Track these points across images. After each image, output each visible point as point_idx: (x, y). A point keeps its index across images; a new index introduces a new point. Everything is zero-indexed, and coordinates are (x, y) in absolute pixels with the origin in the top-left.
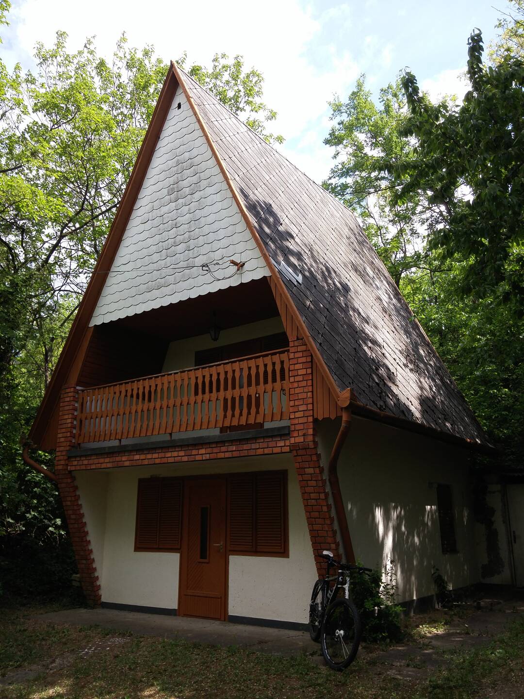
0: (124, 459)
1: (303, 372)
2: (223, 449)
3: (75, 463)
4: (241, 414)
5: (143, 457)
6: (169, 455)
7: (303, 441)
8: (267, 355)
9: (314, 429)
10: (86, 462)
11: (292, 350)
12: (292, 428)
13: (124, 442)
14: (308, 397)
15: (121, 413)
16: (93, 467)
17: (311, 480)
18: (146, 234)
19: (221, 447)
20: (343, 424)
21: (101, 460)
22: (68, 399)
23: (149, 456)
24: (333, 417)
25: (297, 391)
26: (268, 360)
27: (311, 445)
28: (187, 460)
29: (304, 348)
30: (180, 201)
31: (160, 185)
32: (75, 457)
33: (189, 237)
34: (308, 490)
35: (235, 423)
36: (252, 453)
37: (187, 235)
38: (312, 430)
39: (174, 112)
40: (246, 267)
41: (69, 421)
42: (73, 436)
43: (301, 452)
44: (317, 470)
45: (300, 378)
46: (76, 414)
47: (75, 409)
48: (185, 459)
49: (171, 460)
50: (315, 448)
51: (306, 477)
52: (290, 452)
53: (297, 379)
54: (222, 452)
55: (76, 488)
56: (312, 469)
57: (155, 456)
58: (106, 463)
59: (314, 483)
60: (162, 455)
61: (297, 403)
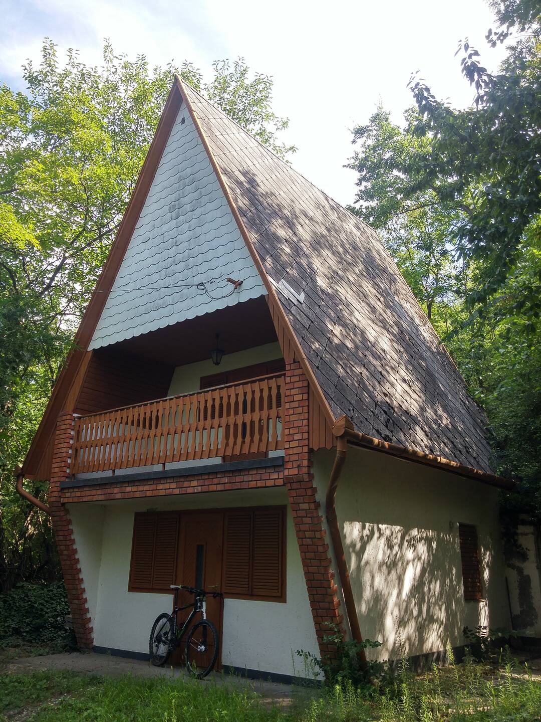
0: (116, 491)
1: (299, 397)
2: (215, 481)
3: (68, 495)
4: (235, 444)
5: (135, 489)
6: (160, 487)
7: (297, 473)
8: (263, 380)
9: (309, 460)
10: (78, 494)
12: (287, 459)
13: (118, 472)
14: (304, 425)
16: (85, 499)
17: (306, 517)
18: (146, 254)
19: (213, 478)
20: (337, 455)
21: (94, 492)
22: (64, 427)
23: (141, 488)
24: (329, 447)
25: (293, 418)
27: (306, 478)
28: (178, 493)
29: (300, 371)
30: (181, 218)
31: (162, 202)
32: (69, 488)
33: (189, 256)
34: (303, 527)
36: (245, 485)
38: (307, 461)
39: (177, 127)
40: (244, 285)
41: (64, 450)
42: (68, 466)
43: (295, 486)
44: (312, 506)
45: (296, 404)
46: (71, 442)
47: (71, 438)
48: (177, 491)
49: (162, 493)
50: (310, 481)
51: (300, 513)
52: (284, 485)
53: (293, 405)
54: (214, 484)
55: (69, 522)
56: (307, 504)
57: (147, 488)
58: (98, 495)
59: (308, 520)
60: (154, 487)
61: (292, 431)
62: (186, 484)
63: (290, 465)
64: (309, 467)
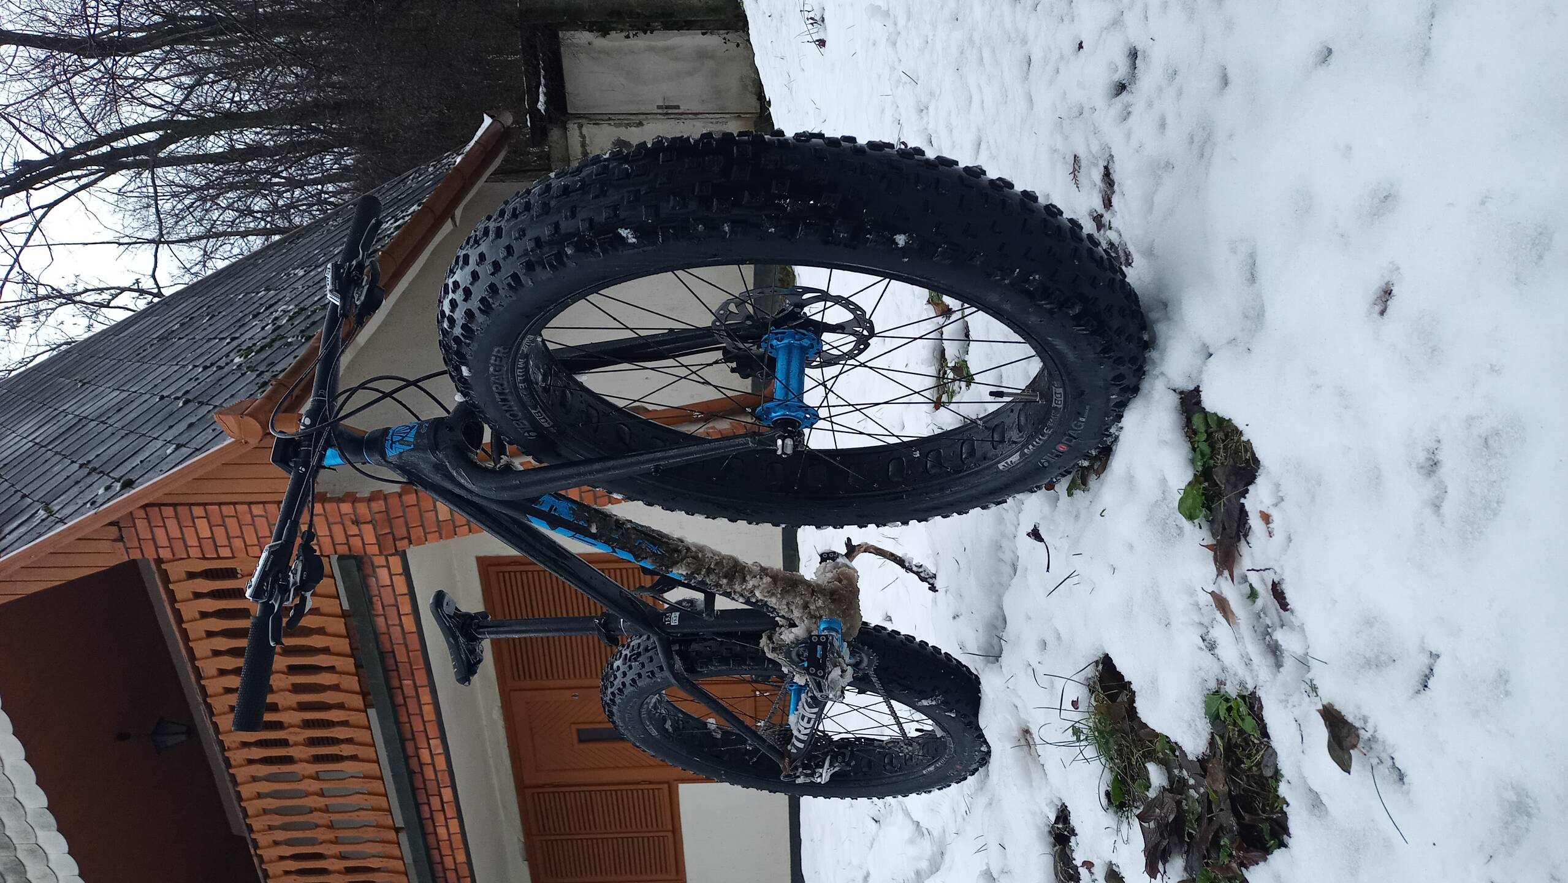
7: (371, 526)
11: (152, 553)
12: (343, 550)
19: (408, 713)
26: (189, 609)
27: (378, 506)
35: (352, 682)
43: (401, 531)
63: (356, 542)
64: (354, 501)
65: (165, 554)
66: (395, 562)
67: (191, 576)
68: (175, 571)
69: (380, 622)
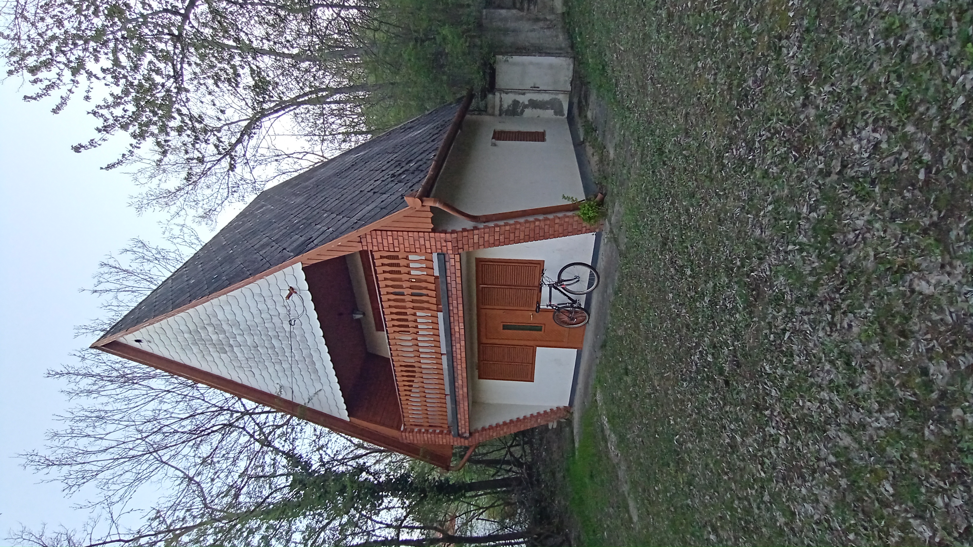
0: (461, 392)
1: (390, 238)
2: (455, 311)
3: (463, 430)
4: (427, 295)
5: (460, 377)
6: (459, 356)
7: (451, 243)
8: (375, 270)
9: (440, 232)
10: (463, 422)
11: (370, 248)
12: (440, 251)
13: (448, 392)
14: (413, 236)
15: (424, 394)
16: (467, 416)
17: (484, 238)
18: (264, 373)
19: (453, 313)
20: (437, 205)
21: (462, 410)
22: (411, 437)
23: (459, 372)
24: (431, 215)
25: (407, 245)
26: (379, 270)
27: (454, 235)
29: (369, 237)
30: (231, 342)
31: (217, 360)
32: (458, 430)
33: (266, 335)
34: (492, 241)
35: (434, 300)
36: (459, 287)
37: (264, 338)
38: (441, 234)
39: (144, 346)
40: (294, 286)
41: (429, 436)
42: (441, 432)
43: (460, 246)
44: (476, 232)
45: (396, 242)
46: (423, 430)
47: (420, 431)
48: (463, 343)
49: (463, 354)
50: (457, 232)
51: (481, 242)
52: (460, 254)
53: (396, 244)
54: (458, 312)
55: (484, 429)
56: (475, 236)
57: (459, 367)
58: (464, 406)
59: (486, 236)
60: (459, 362)
61: (417, 246)
62: (457, 335)
63: (444, 249)
64: (446, 233)
65: (375, 248)
66: (457, 257)
67: (382, 257)
68: (377, 255)
69: (449, 278)
